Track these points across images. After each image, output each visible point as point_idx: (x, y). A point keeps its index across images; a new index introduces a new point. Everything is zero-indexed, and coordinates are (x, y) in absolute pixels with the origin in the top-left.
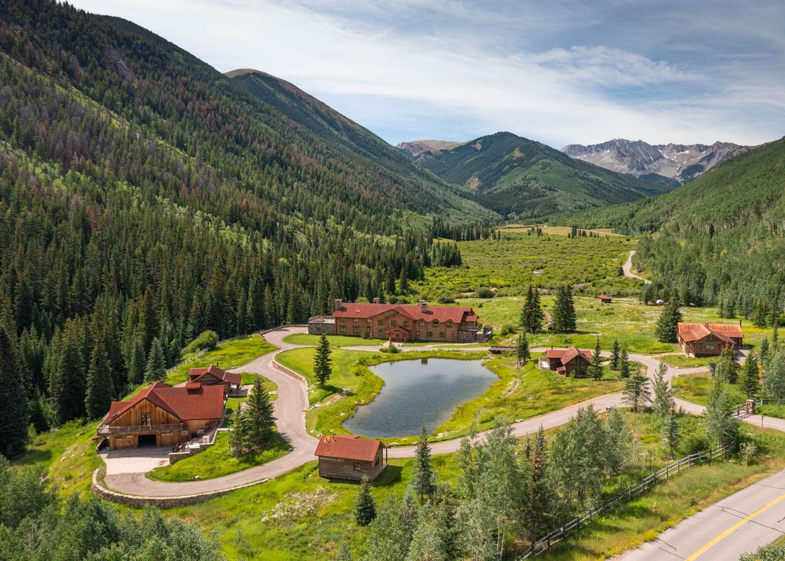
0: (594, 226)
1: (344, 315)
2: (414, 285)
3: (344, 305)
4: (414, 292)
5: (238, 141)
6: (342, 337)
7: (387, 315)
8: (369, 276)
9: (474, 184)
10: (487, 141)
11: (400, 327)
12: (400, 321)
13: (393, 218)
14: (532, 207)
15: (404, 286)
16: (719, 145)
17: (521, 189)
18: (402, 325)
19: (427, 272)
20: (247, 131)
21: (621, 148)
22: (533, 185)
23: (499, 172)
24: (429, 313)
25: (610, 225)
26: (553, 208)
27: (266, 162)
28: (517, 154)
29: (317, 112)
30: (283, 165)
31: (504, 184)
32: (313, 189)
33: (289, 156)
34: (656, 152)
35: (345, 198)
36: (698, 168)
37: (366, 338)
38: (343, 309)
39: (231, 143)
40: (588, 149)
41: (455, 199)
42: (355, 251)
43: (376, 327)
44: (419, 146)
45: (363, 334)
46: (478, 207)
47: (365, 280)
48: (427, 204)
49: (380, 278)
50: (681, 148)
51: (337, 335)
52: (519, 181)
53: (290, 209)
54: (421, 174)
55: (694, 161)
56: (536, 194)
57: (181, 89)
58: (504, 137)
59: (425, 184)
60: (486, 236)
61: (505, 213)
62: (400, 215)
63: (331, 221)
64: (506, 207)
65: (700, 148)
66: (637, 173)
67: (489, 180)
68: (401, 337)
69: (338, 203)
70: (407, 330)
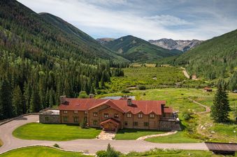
0: (163, 63)
1: (67, 108)
2: (107, 84)
3: (67, 100)
4: (108, 88)
5: (36, 31)
6: (65, 125)
7: (101, 108)
8: (87, 80)
9: (121, 51)
10: (124, 38)
11: (112, 119)
12: (111, 114)
13: (95, 60)
14: (140, 58)
15: (103, 85)
16: (194, 40)
17: (136, 53)
18: (113, 117)
19: (111, 79)
20: (40, 27)
21: (165, 41)
22: (140, 51)
23: (129, 48)
24: (134, 106)
25: (168, 63)
26: (147, 58)
27: (47, 38)
28: (134, 42)
29: (69, 27)
30: (54, 40)
31: (130, 51)
32: (65, 49)
33: (56, 37)
34: (175, 42)
35: (77, 52)
36: (188, 47)
37: (83, 128)
38: (66, 103)
39: (33, 31)
40: (155, 41)
41: (115, 56)
42: (81, 70)
43: (91, 118)
44: (103, 40)
45: (81, 124)
46: (123, 58)
47: (85, 82)
48: (107, 57)
49: (92, 81)
50: (183, 41)
51: (61, 124)
52: (135, 50)
53: (54, 54)
54: (104, 48)
55: (187, 45)
56: (141, 54)
57: (13, 11)
58: (130, 37)
59: (105, 51)
60: (128, 67)
61: (132, 60)
62: (97, 59)
63: (71, 59)
64: (132, 58)
65: (188, 41)
66: (170, 49)
67: (125, 50)
68: (113, 127)
69: (75, 54)
70: (118, 122)
